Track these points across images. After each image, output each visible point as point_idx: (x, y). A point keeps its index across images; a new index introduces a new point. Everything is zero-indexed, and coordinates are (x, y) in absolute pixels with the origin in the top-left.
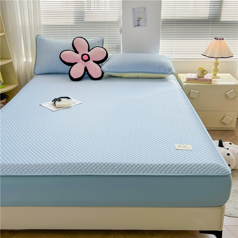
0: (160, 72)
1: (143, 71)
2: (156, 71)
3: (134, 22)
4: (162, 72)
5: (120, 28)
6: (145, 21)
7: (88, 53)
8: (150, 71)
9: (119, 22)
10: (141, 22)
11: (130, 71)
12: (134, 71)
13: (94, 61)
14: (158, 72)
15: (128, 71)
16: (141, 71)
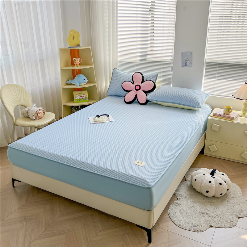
0: (190, 105)
1: (177, 102)
2: (187, 104)
3: (182, 63)
4: (192, 105)
5: (172, 67)
6: (191, 63)
7: (141, 85)
8: (182, 103)
9: (171, 62)
10: (188, 63)
11: (167, 101)
12: (170, 101)
13: (143, 91)
14: (188, 105)
15: (165, 101)
16: (175, 102)
